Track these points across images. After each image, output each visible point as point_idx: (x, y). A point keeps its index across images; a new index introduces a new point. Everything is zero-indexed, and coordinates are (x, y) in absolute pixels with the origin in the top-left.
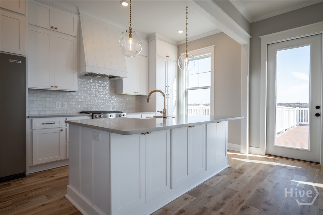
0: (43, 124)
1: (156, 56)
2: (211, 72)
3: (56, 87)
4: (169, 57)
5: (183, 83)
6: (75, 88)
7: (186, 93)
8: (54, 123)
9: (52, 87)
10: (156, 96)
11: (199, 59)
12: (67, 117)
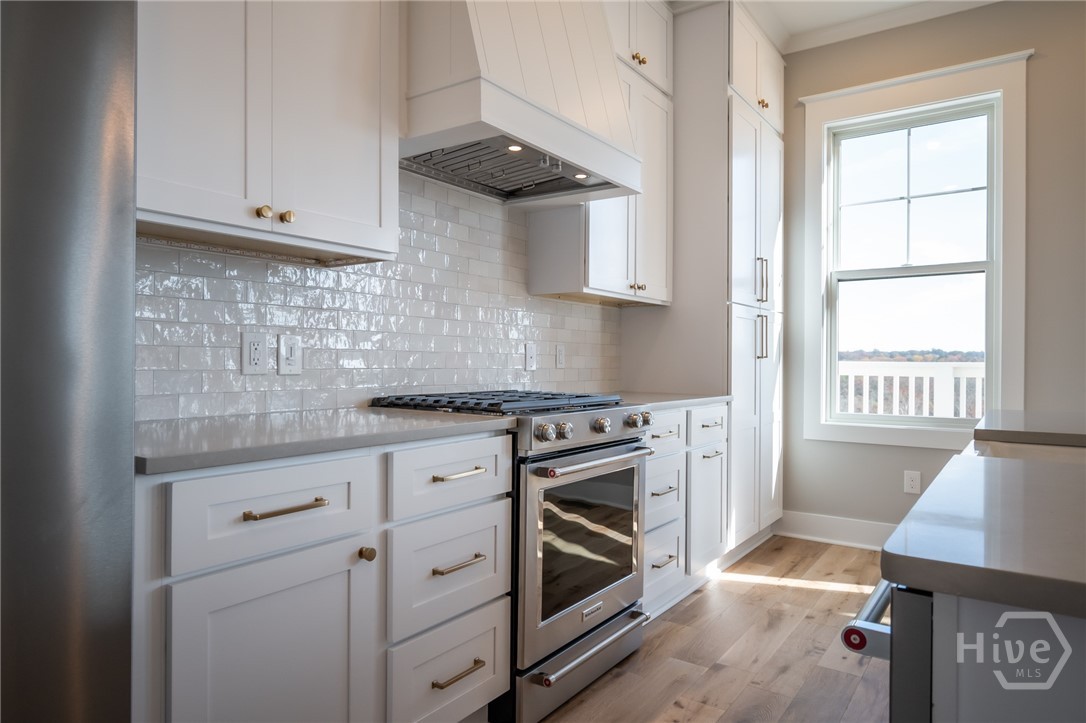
0: (248, 517)
1: (730, 92)
2: (989, 188)
3: (282, 218)
4: (767, 106)
5: (819, 248)
6: (387, 239)
7: (830, 300)
8: (318, 502)
9: (259, 213)
10: (729, 310)
11: (908, 124)
12: (388, 449)
